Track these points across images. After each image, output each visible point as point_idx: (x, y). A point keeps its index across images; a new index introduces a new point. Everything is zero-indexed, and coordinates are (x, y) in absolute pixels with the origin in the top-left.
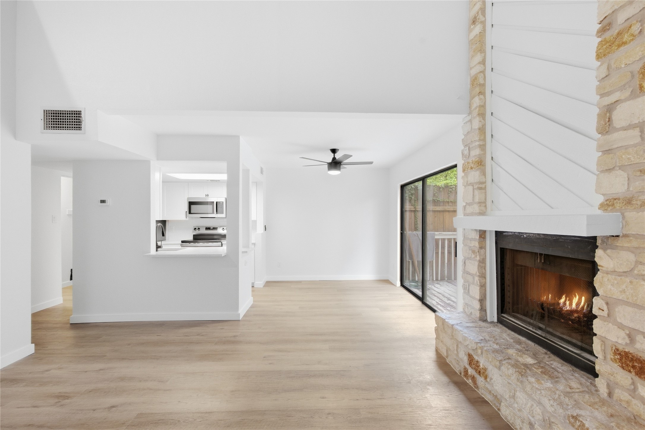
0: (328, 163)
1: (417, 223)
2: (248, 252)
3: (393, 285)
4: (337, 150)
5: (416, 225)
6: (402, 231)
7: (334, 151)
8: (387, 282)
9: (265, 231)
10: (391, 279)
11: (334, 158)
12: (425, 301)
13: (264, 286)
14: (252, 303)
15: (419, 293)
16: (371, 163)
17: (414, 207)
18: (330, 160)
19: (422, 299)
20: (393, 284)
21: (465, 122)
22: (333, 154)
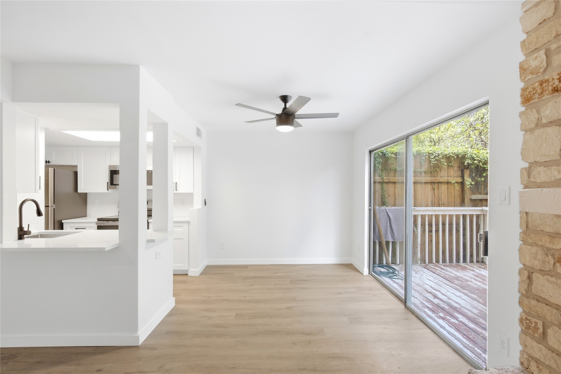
0: (277, 115)
1: (384, 197)
2: (155, 241)
3: (359, 273)
4: (289, 98)
5: (384, 199)
6: (370, 207)
7: (285, 99)
8: (350, 267)
9: (205, 205)
10: (356, 264)
11: (285, 108)
12: (408, 304)
13: (202, 274)
14: (173, 305)
15: (401, 292)
16: (335, 115)
17: (381, 178)
18: (280, 111)
19: (405, 302)
20: (358, 271)
21: (525, 9)
22: (284, 104)
